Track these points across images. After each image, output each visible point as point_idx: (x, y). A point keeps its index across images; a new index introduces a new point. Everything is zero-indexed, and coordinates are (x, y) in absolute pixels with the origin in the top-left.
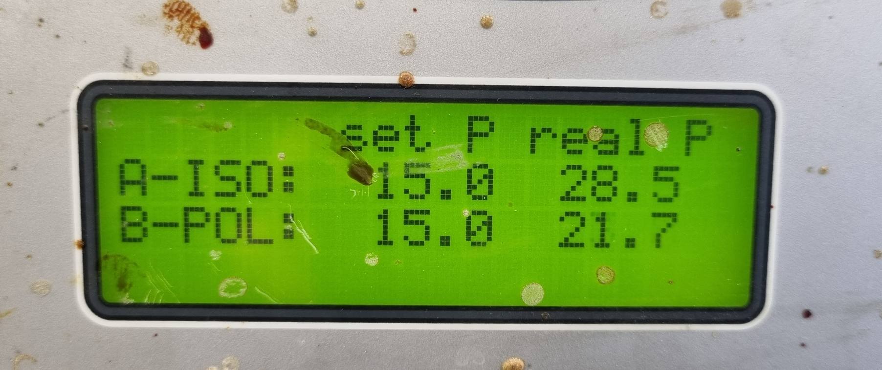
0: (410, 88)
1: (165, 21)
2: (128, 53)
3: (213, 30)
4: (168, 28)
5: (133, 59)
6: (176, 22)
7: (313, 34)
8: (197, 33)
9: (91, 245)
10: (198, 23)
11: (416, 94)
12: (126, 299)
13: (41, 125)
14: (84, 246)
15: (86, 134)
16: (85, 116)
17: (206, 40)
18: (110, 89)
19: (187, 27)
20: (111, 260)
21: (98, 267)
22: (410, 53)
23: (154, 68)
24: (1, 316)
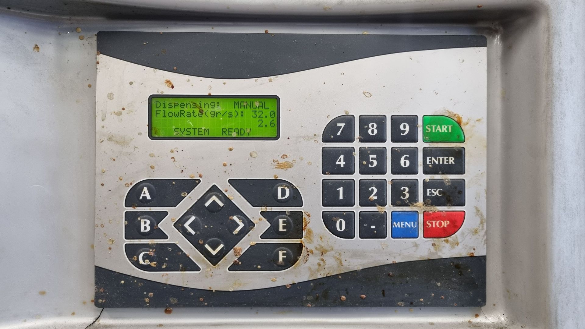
0: (210, 95)
1: (165, 84)
2: (158, 89)
3: (174, 85)
4: (166, 85)
5: (159, 90)
6: (167, 84)
7: (192, 86)
8: (171, 86)
9: (150, 126)
10: (171, 84)
11: (211, 97)
12: (156, 136)
13: (141, 103)
14: (148, 126)
15: (150, 105)
16: (150, 101)
17: (173, 87)
18: (155, 96)
19: (169, 85)
20: (154, 128)
21: (151, 129)
22: (210, 89)
23: (163, 92)
24: (132, 139)
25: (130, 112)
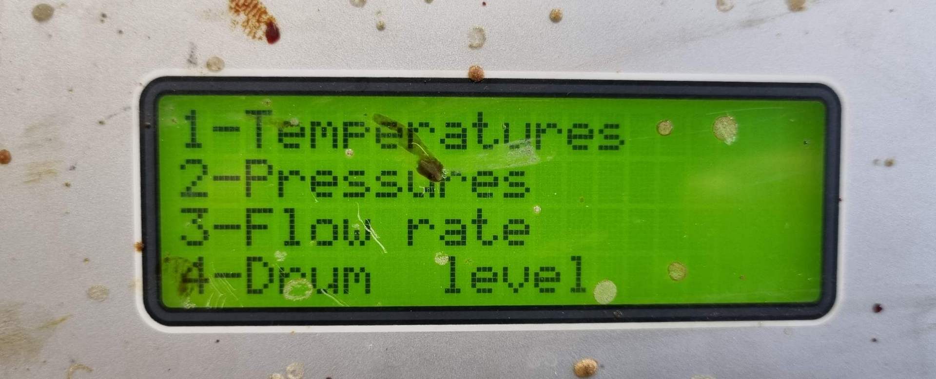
0: (480, 82)
1: (232, 15)
2: (193, 48)
3: (281, 24)
4: (235, 23)
5: (197, 54)
6: (242, 17)
7: (381, 28)
8: (264, 27)
9: (151, 248)
10: (265, 18)
11: (486, 88)
12: (187, 304)
13: (101, 123)
14: (143, 248)
15: (148, 132)
16: (148, 113)
18: (175, 86)
19: (253, 21)
20: (172, 262)
21: (158, 270)
22: (480, 46)
23: (218, 63)
24: (55, 323)
25: (40, 174)
